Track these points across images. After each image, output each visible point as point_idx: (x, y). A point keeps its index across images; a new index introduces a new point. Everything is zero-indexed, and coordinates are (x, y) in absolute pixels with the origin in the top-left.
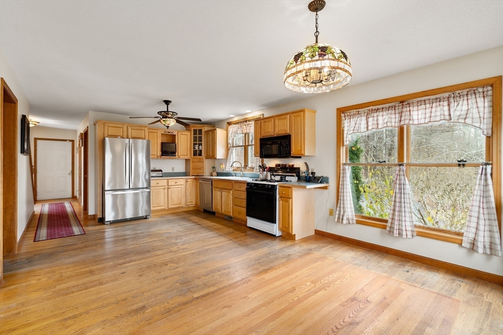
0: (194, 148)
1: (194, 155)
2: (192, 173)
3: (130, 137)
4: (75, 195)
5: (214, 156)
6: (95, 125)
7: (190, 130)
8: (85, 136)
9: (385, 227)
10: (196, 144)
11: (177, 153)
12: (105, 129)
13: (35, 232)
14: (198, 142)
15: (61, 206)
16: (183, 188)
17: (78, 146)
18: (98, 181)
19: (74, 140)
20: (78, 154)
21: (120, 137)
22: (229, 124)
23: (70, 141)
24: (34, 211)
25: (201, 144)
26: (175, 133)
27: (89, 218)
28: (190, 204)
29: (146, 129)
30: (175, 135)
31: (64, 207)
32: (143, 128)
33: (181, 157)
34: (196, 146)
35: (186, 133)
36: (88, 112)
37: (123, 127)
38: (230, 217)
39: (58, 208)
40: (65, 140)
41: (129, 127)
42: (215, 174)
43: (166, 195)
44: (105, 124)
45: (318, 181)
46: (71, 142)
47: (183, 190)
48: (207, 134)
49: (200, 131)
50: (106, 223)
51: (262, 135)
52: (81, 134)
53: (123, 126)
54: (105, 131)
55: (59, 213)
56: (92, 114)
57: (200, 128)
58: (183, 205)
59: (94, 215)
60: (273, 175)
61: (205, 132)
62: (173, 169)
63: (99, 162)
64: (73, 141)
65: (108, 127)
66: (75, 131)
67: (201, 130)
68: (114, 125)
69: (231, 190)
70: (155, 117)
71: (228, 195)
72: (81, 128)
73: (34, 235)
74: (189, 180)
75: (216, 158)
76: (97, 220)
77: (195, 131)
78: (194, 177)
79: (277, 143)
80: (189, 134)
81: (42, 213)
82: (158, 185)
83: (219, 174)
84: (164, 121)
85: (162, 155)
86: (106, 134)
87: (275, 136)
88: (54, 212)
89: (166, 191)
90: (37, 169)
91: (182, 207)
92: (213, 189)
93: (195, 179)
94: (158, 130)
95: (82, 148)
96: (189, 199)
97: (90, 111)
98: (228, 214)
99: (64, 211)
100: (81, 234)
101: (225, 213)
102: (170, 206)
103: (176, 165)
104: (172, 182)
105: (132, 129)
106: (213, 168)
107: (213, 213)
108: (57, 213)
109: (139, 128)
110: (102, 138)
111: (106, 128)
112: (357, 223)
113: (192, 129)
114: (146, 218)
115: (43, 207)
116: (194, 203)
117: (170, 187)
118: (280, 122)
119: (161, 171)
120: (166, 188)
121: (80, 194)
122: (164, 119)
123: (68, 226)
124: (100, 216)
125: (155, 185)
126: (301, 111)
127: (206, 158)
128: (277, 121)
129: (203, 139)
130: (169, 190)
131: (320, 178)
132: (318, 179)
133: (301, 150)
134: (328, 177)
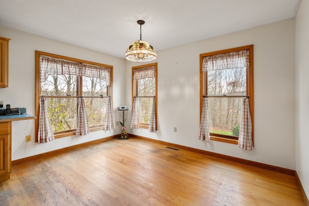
9: (75, 134)
45: (19, 113)
112: (55, 138)
131: (18, 109)
132: (17, 111)
133: (3, 81)
134: (26, 108)
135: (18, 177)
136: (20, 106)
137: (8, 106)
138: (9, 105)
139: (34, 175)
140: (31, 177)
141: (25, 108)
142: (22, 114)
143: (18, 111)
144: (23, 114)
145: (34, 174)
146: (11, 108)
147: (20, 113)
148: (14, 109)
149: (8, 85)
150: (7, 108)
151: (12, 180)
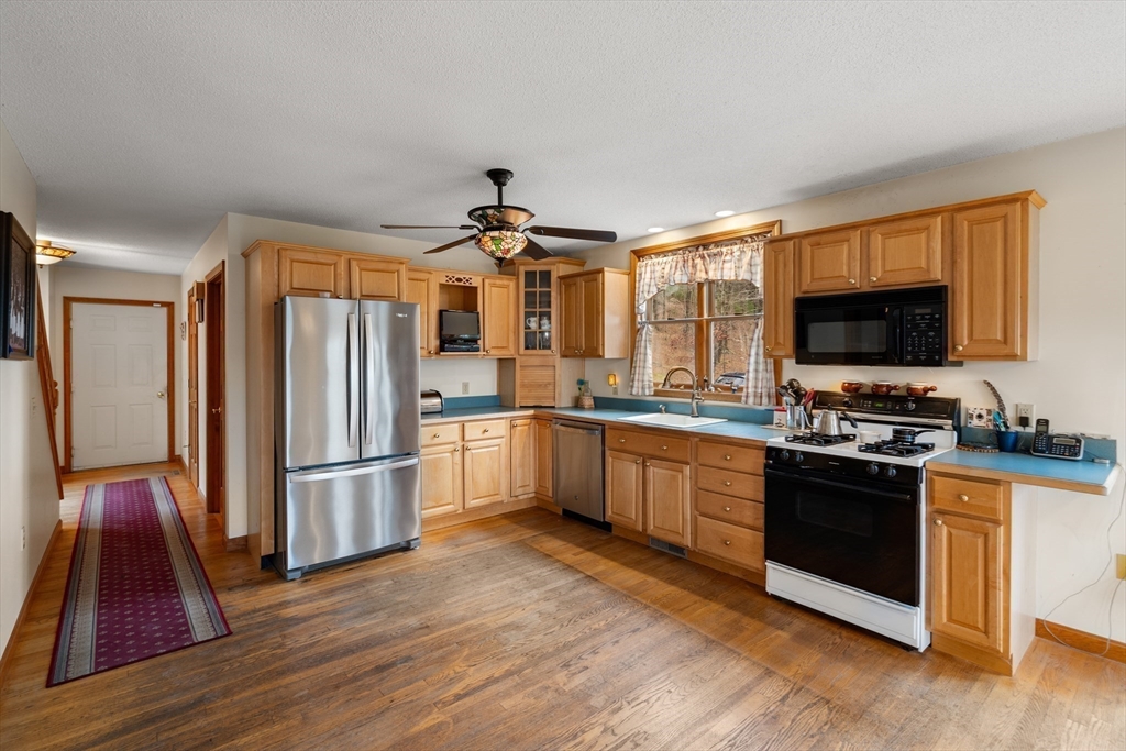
0: (527, 327)
1: (527, 348)
2: (522, 398)
3: (356, 294)
4: (177, 453)
5: (597, 349)
6: (246, 255)
7: (515, 274)
8: (212, 293)
10: (534, 314)
11: (480, 342)
12: (282, 268)
13: (54, 622)
14: (538, 310)
15: (139, 493)
16: (503, 447)
17: (185, 319)
18: (262, 437)
19: (173, 303)
20: (185, 344)
21: (328, 295)
22: (639, 254)
23: (163, 304)
24: (60, 521)
25: (548, 316)
26: (476, 282)
27: (231, 546)
28: (520, 491)
29: (403, 268)
30: (476, 288)
31: (148, 497)
32: (393, 267)
33: (493, 352)
34: (533, 319)
35: (505, 282)
36: (222, 218)
37: (335, 264)
38: (680, 549)
39: (133, 502)
40: (150, 304)
41: (354, 263)
42: (588, 402)
43: (458, 468)
44: (283, 253)
45: (1077, 454)
46: (165, 309)
47: (505, 451)
48: (568, 287)
49: (546, 276)
50: (290, 576)
51: (804, 288)
52: (200, 286)
53: (335, 258)
54: (283, 277)
55: (135, 521)
56: (236, 224)
57: (544, 268)
58: (504, 497)
59: (246, 539)
60: (845, 418)
61: (559, 278)
62: (466, 386)
63: (262, 375)
64: (170, 306)
65: (292, 261)
66: (177, 279)
67: (549, 273)
68: (310, 257)
69: (688, 463)
70: (463, 227)
71: (674, 478)
72: (195, 268)
73: (51, 639)
74: (518, 422)
75: (601, 357)
76: (259, 562)
77: (530, 276)
78: (531, 412)
79: (880, 316)
80: (512, 284)
81: (84, 526)
82: (436, 441)
83: (602, 404)
84: (493, 238)
85: (442, 348)
86: (286, 287)
87: (866, 289)
88: (119, 523)
89: (458, 455)
90: (73, 385)
91: (502, 502)
92: (608, 453)
93: (535, 417)
94: (430, 273)
95: (202, 328)
96: (519, 477)
97: (230, 215)
98: (672, 538)
99: (150, 517)
100: (217, 638)
101: (661, 535)
102: (472, 503)
103: (472, 376)
104: (473, 431)
105: (361, 270)
106: (581, 382)
107: (606, 527)
108: (128, 524)
109: (382, 266)
110: (272, 299)
111: (286, 265)
113: (522, 269)
114: (406, 548)
115: (88, 497)
116: (532, 488)
117: (470, 445)
118: (891, 242)
119: (437, 394)
120: (459, 448)
121: (194, 455)
122: (495, 234)
123: (167, 588)
124: (266, 547)
125: (429, 442)
126: (1011, 200)
127: (564, 356)
128: (877, 240)
129: (553, 299)
130: (467, 453)
131: (1079, 441)
132: (1070, 447)
133: (1009, 341)
134: (1115, 441)
135: (1037, 692)
136: (1093, 429)
137: (1043, 423)
138: (1047, 422)
139: (1088, 723)
140: (1070, 721)
141: (1112, 438)
142: (1093, 461)
143: (1075, 446)
144: (1097, 460)
145: (1094, 719)
146: (1050, 432)
147: (1080, 458)
148: (1066, 436)
149: (1026, 353)
150: (1037, 431)
151: (1011, 685)
